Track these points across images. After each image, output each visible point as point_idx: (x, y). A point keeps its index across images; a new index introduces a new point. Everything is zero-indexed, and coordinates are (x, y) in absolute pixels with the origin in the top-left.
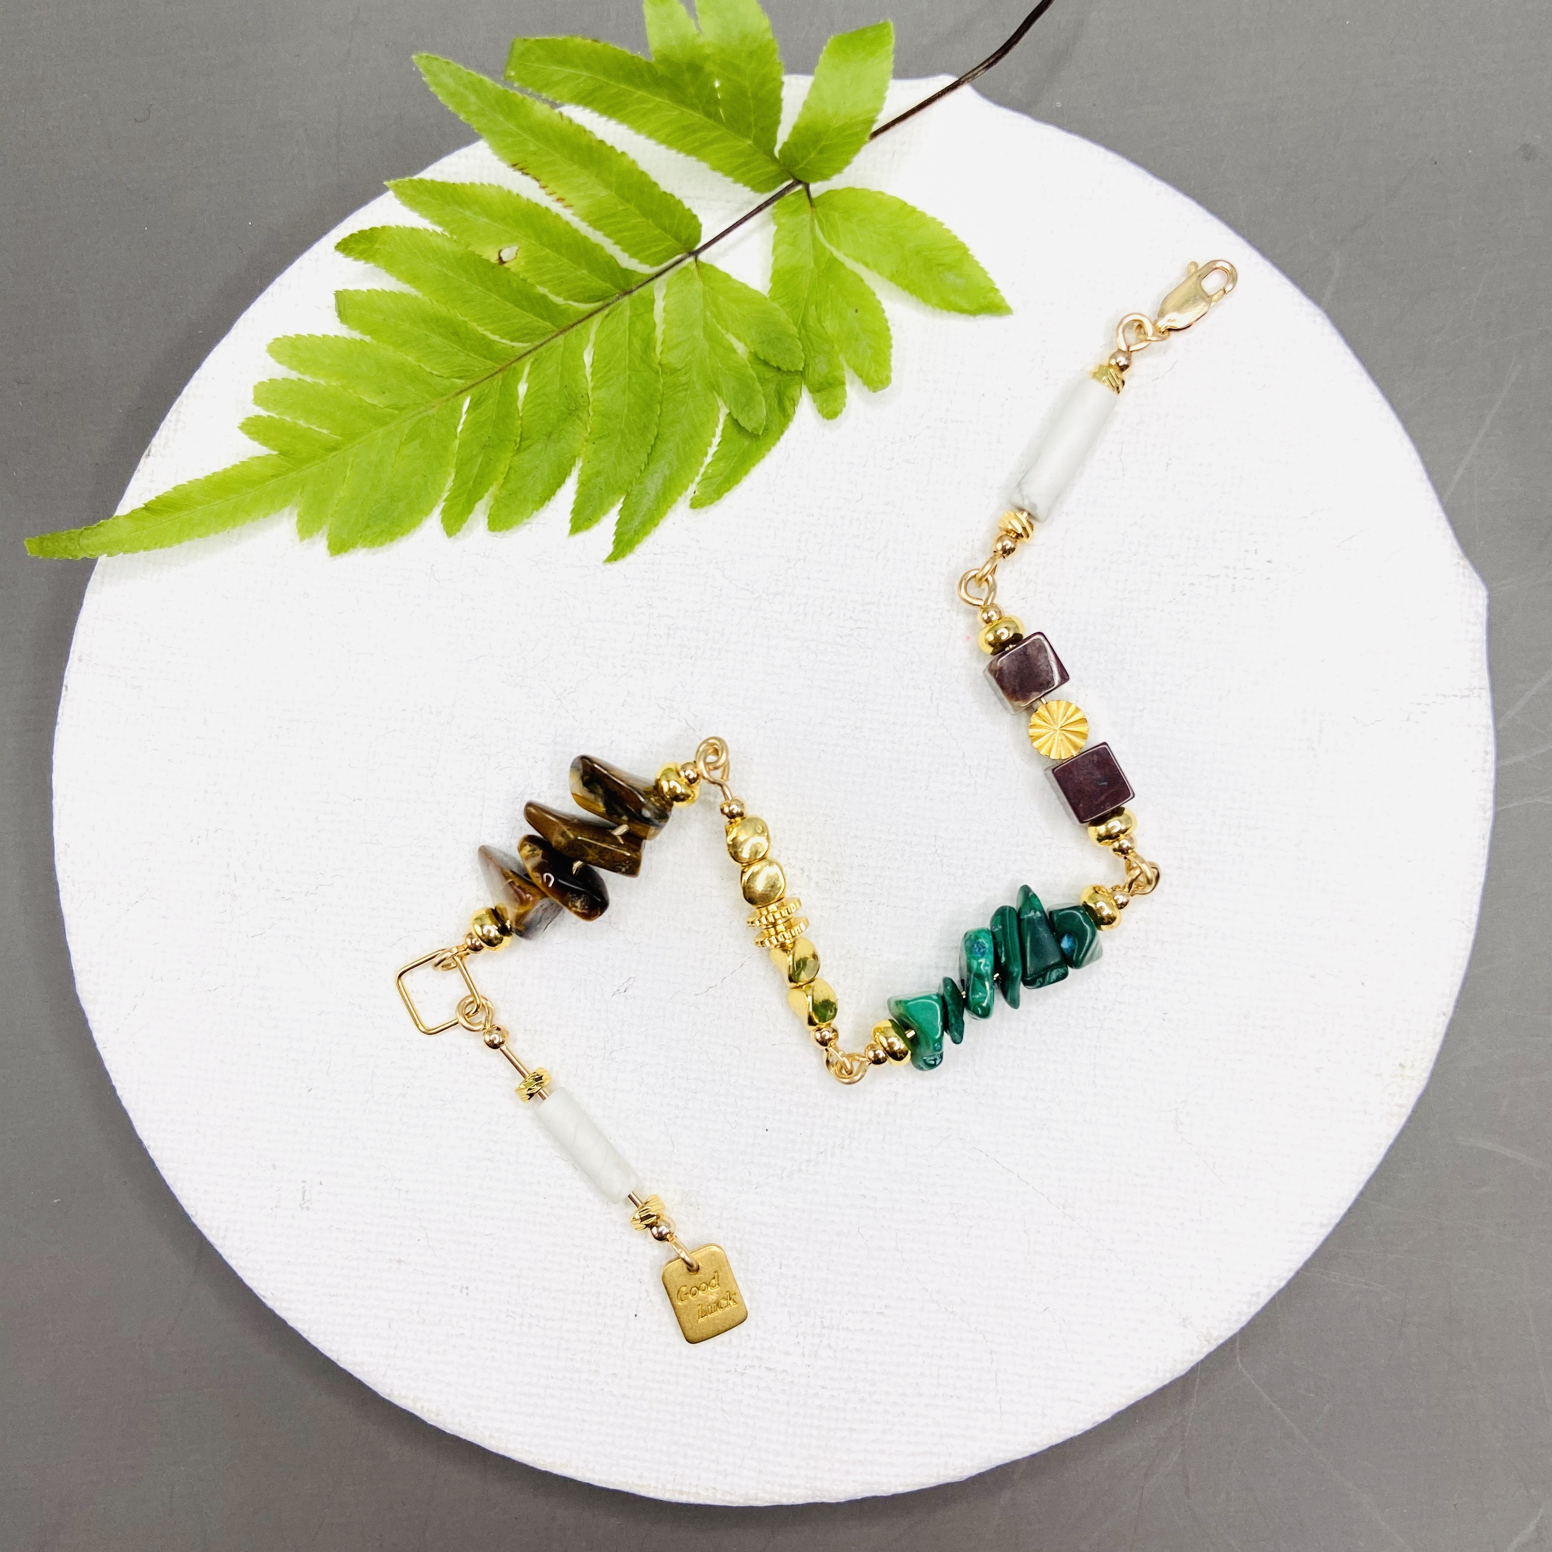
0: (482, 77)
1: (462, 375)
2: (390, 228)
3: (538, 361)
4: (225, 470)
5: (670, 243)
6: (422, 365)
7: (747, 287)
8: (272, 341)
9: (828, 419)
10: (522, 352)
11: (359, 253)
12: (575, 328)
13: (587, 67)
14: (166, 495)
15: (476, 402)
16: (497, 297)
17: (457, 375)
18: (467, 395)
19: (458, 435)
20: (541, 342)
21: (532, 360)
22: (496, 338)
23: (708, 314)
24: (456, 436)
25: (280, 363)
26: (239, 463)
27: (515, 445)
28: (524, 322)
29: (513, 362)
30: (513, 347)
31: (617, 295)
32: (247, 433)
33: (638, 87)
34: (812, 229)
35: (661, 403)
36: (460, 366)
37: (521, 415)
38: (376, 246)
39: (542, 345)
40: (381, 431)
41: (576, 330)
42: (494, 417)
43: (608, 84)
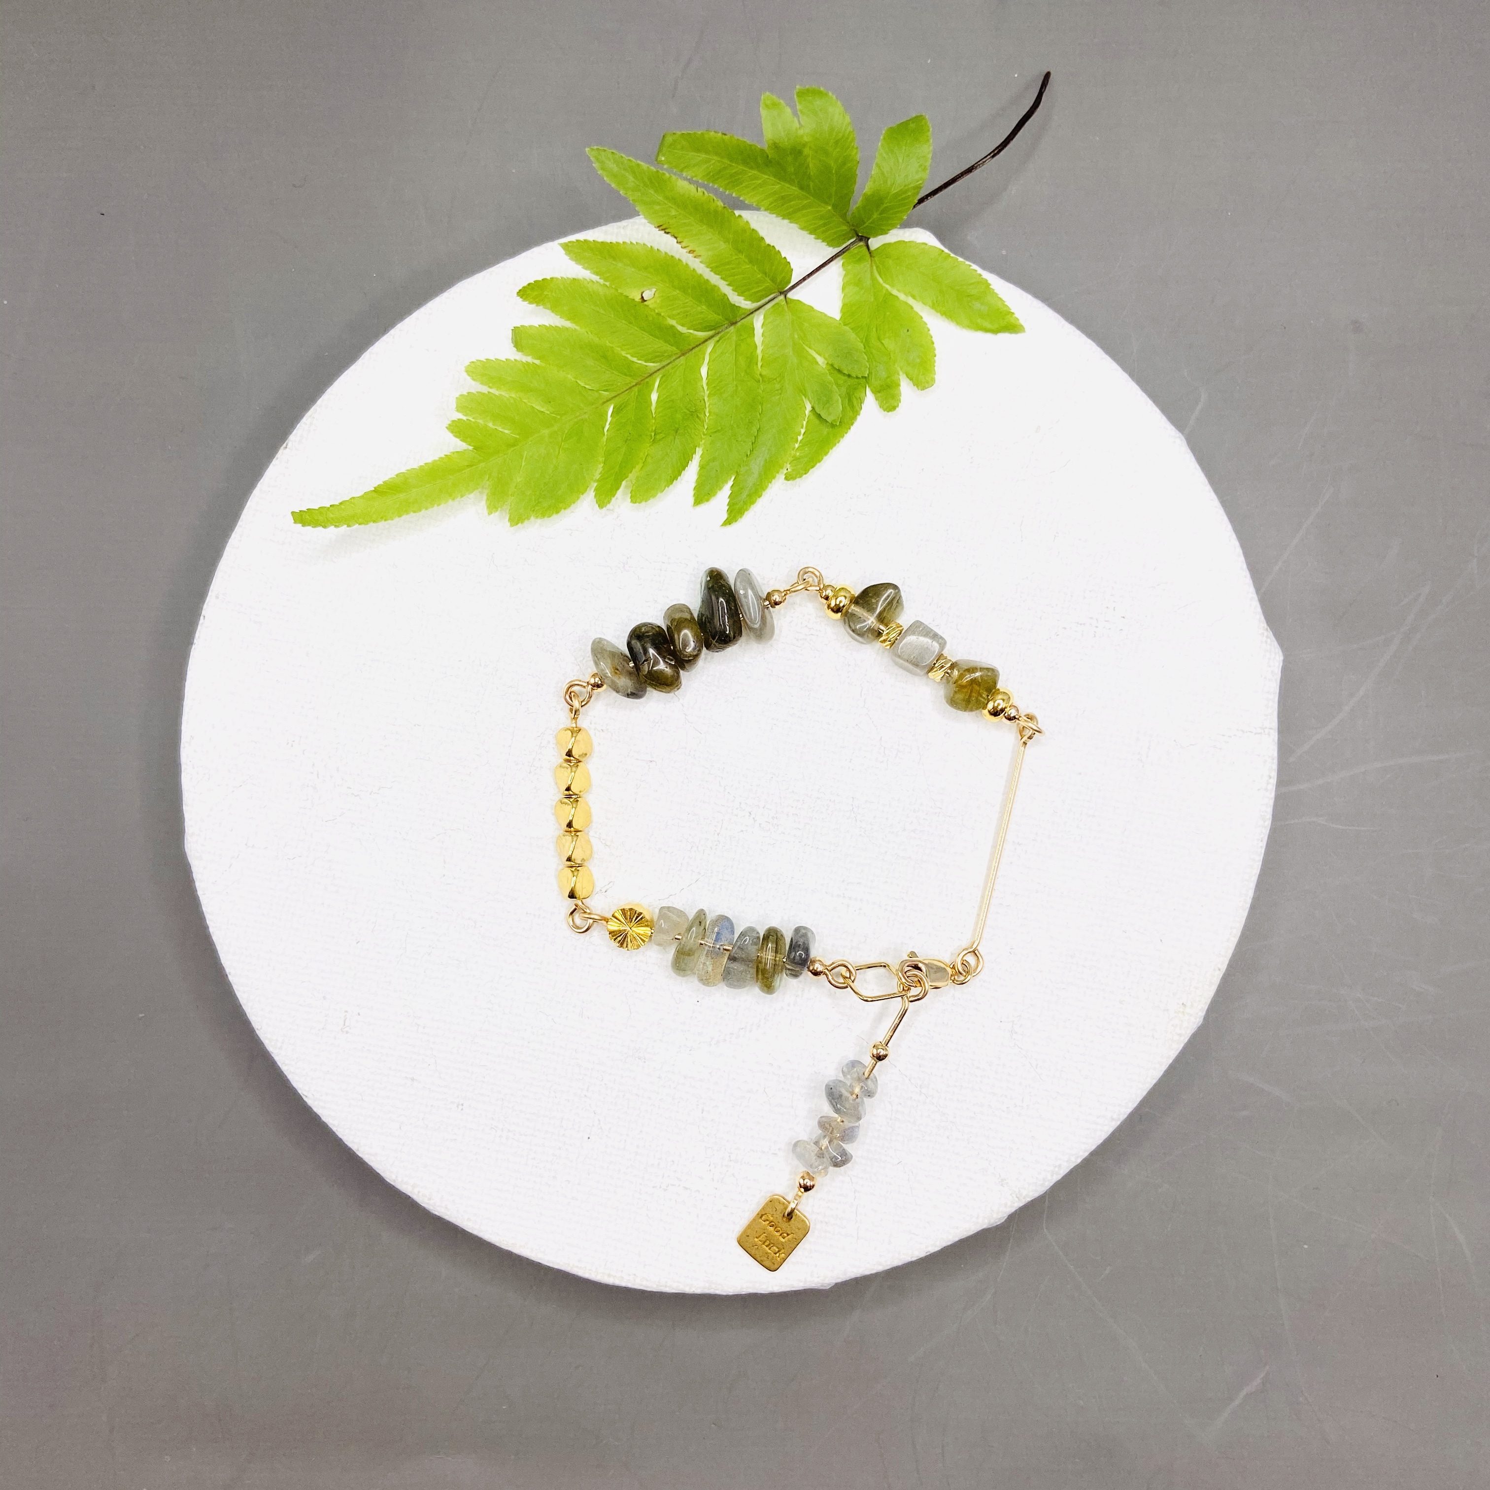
0: (639, 162)
1: (608, 388)
2: (557, 279)
3: (666, 376)
4: (435, 461)
5: (768, 284)
6: (578, 381)
7: (826, 315)
8: (469, 364)
9: (888, 412)
10: (653, 371)
11: (533, 298)
12: (694, 351)
13: (717, 154)
14: (391, 480)
15: (618, 408)
16: (636, 328)
17: (605, 388)
18: (611, 404)
19: (606, 434)
20: (667, 363)
21: (661, 376)
22: (635, 360)
23: (796, 336)
24: (604, 434)
25: (474, 380)
26: (444, 456)
27: (651, 438)
28: (656, 347)
29: (647, 378)
30: (646, 366)
31: (726, 325)
32: (452, 432)
33: (752, 168)
34: (872, 272)
35: (762, 404)
36: (607, 381)
37: (654, 416)
38: (545, 293)
39: (669, 364)
40: (546, 432)
41: (695, 353)
42: (633, 418)
43: (731, 166)
